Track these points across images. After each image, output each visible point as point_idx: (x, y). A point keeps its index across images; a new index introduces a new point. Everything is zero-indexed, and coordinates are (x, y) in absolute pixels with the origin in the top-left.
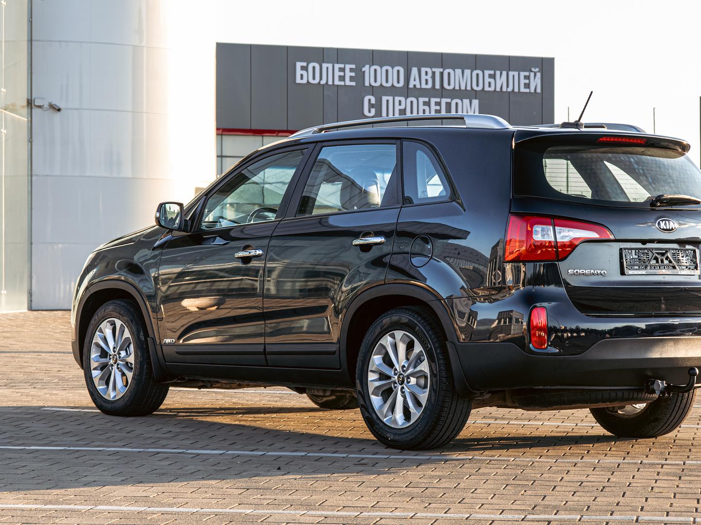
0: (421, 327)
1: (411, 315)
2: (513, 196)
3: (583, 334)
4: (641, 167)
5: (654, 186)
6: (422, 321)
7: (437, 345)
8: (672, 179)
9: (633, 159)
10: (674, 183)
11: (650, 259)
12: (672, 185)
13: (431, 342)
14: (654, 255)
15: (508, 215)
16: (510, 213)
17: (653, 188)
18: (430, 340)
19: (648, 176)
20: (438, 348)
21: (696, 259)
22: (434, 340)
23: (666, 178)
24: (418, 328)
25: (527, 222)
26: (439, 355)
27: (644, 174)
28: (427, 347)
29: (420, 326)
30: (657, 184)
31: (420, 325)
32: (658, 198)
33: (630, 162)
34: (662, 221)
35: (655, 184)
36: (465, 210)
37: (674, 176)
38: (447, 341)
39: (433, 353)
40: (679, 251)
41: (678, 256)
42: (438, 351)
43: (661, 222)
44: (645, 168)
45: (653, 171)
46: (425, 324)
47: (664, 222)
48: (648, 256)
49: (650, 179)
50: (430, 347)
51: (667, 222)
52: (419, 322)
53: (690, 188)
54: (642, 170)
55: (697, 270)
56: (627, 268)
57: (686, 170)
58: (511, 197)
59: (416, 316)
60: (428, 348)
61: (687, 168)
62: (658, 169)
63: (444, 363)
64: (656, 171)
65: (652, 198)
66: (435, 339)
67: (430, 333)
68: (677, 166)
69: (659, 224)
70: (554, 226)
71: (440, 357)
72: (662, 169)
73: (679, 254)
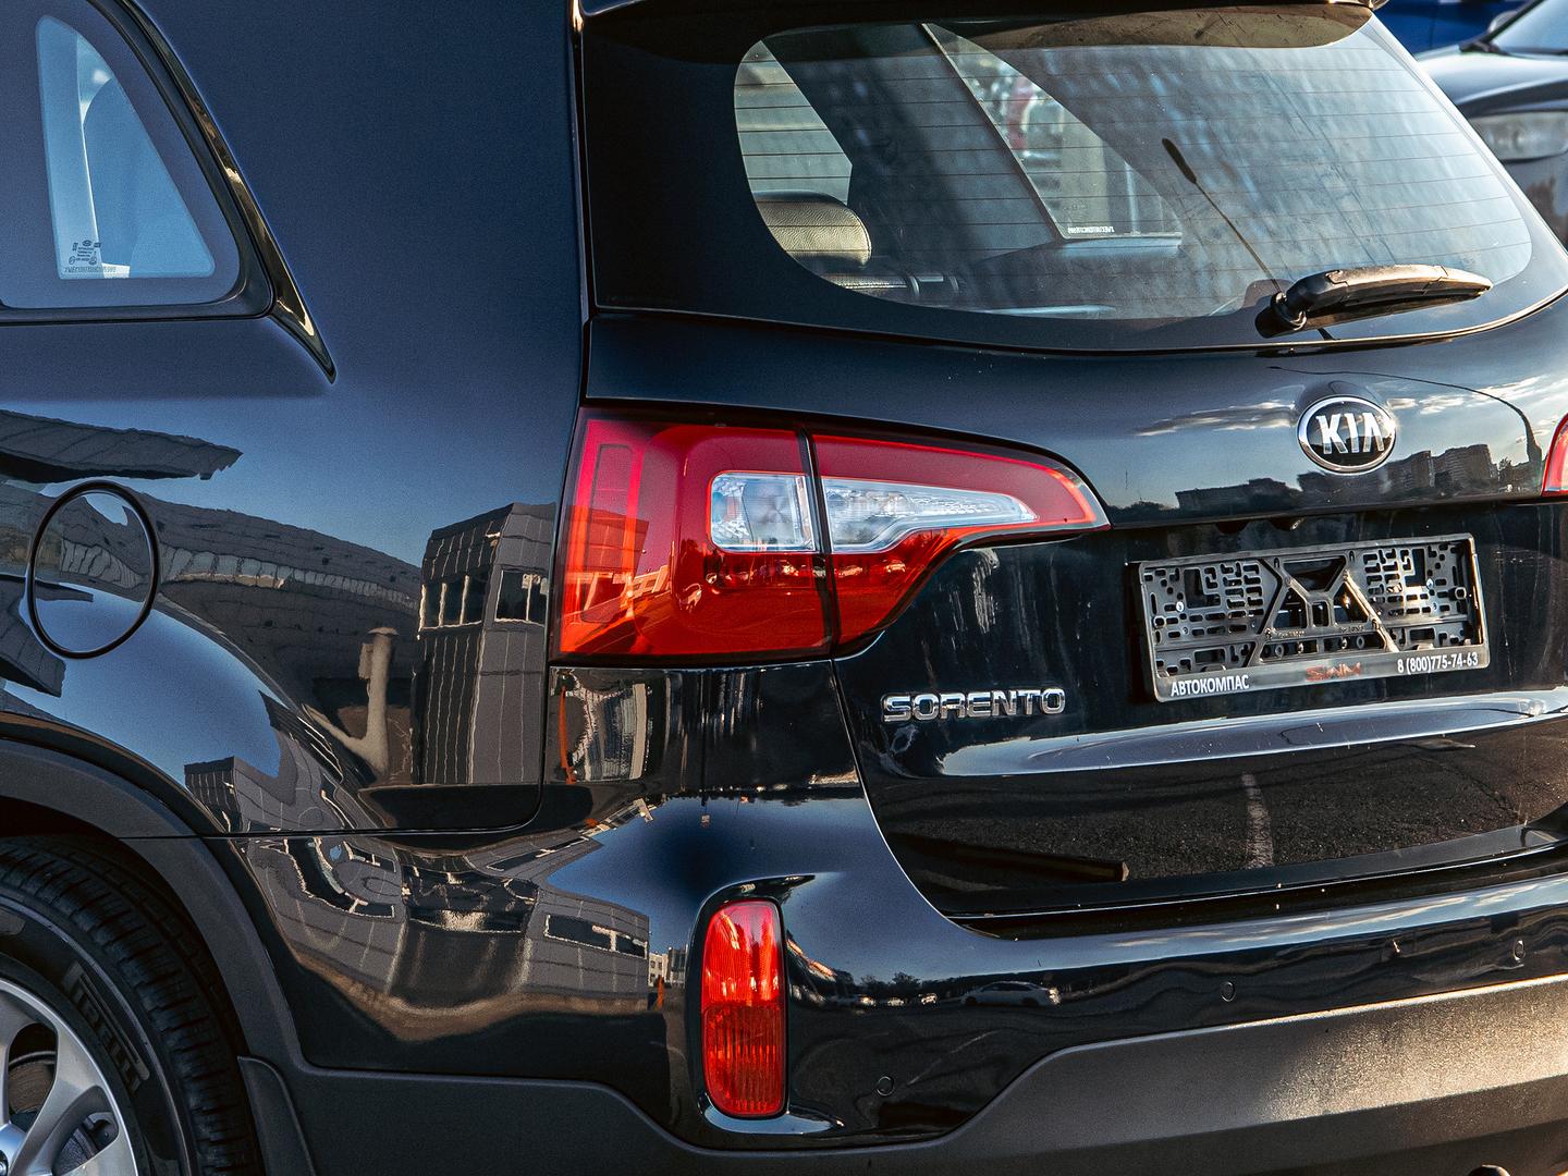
0: (97, 968)
1: (36, 897)
2: (593, 310)
3: (931, 999)
4: (1200, 123)
5: (1270, 222)
6: (101, 938)
7: (184, 1069)
8: (1345, 176)
9: (1164, 79)
10: (1354, 194)
11: (1264, 607)
12: (1347, 204)
13: (150, 1048)
14: (1284, 591)
15: (576, 413)
16: (584, 402)
17: (1271, 233)
18: (145, 1038)
19: (1242, 166)
20: (193, 1086)
21: (1470, 591)
22: (171, 1043)
23: (1319, 170)
24: (77, 970)
25: (678, 451)
26: (199, 1119)
27: (1218, 158)
28: (133, 1073)
29: (89, 962)
30: (1283, 211)
31: (87, 957)
32: (1302, 292)
33: (1152, 98)
34: (1327, 411)
35: (1272, 208)
36: (331, 372)
37: (1355, 158)
38: (247, 1054)
39: (166, 1108)
40: (1391, 556)
41: (1389, 578)
42: (193, 1102)
43: (1322, 419)
44: (1219, 125)
45: (1254, 137)
46: (118, 951)
47: (1336, 418)
48: (1255, 597)
49: (1249, 185)
50: (146, 1075)
51: (1350, 417)
52: (86, 939)
53: (1429, 212)
54: (1212, 136)
55: (1475, 641)
56: (1160, 664)
57: (1396, 113)
58: (585, 317)
59: (65, 908)
60: (137, 1083)
61: (1402, 107)
62: (1276, 127)
63: (223, 1162)
64: (1272, 140)
65: (1269, 292)
66: (177, 1035)
67: (148, 1004)
68: (1357, 96)
69: (1313, 426)
70: (817, 472)
71: (205, 1132)
72: (1297, 121)
73: (1394, 567)
